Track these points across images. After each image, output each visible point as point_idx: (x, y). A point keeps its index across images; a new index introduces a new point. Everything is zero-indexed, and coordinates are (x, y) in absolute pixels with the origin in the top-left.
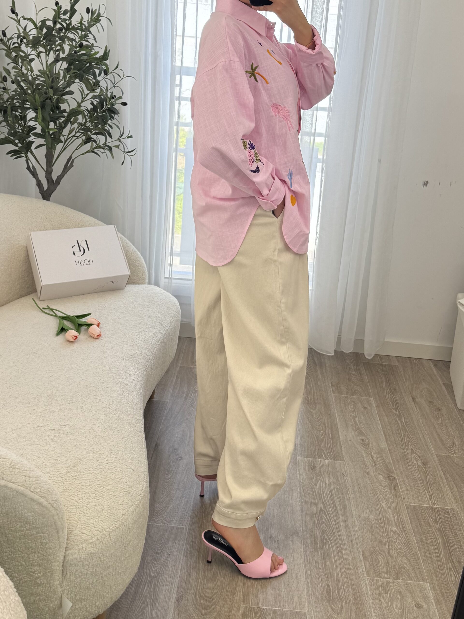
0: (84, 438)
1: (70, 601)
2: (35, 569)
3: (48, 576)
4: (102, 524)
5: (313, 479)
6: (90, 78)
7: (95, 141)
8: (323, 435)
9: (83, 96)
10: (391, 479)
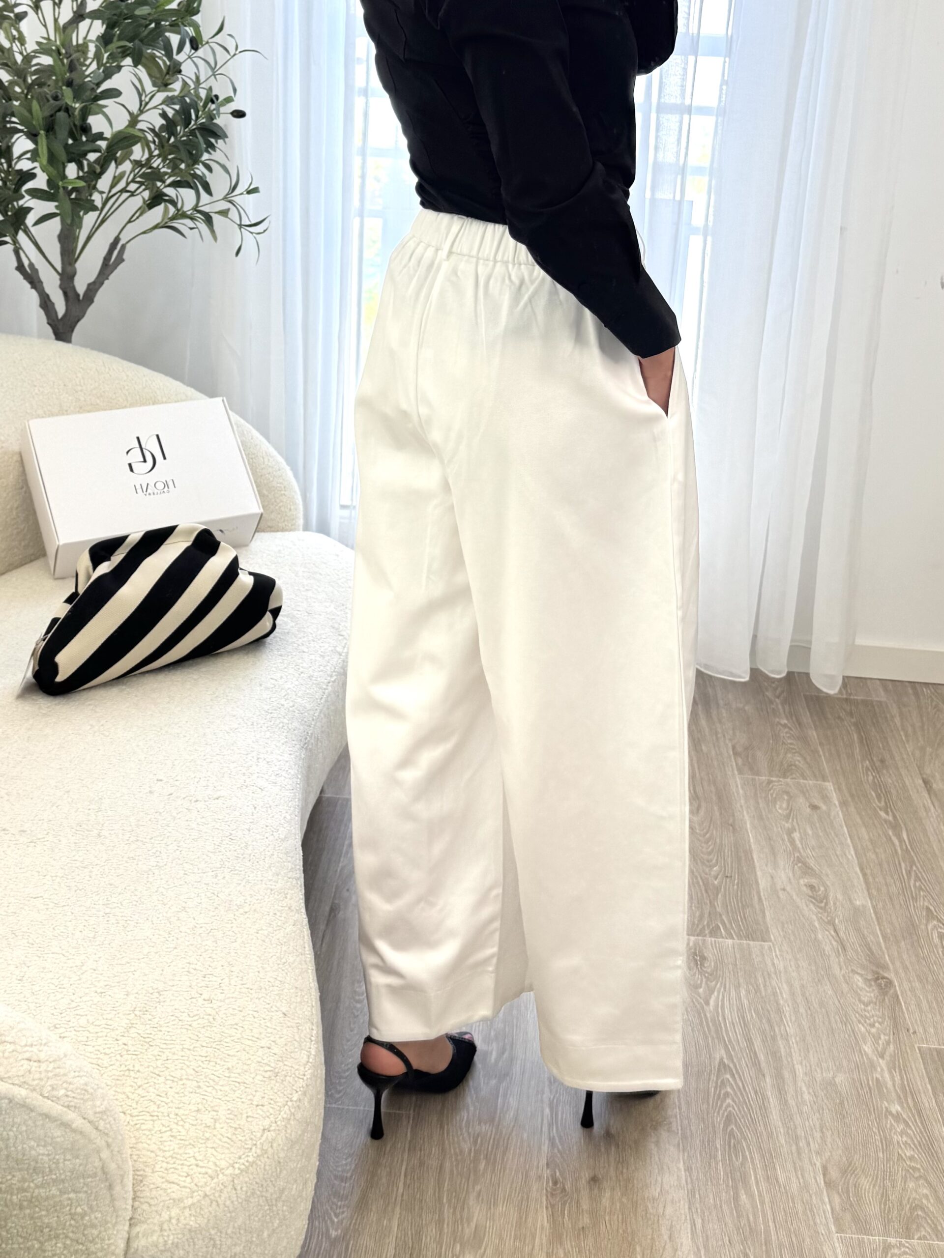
4: (214, 1156)
5: (701, 987)
6: (158, 54)
7: (173, 203)
8: (720, 876)
9: (143, 98)
10: (883, 985)
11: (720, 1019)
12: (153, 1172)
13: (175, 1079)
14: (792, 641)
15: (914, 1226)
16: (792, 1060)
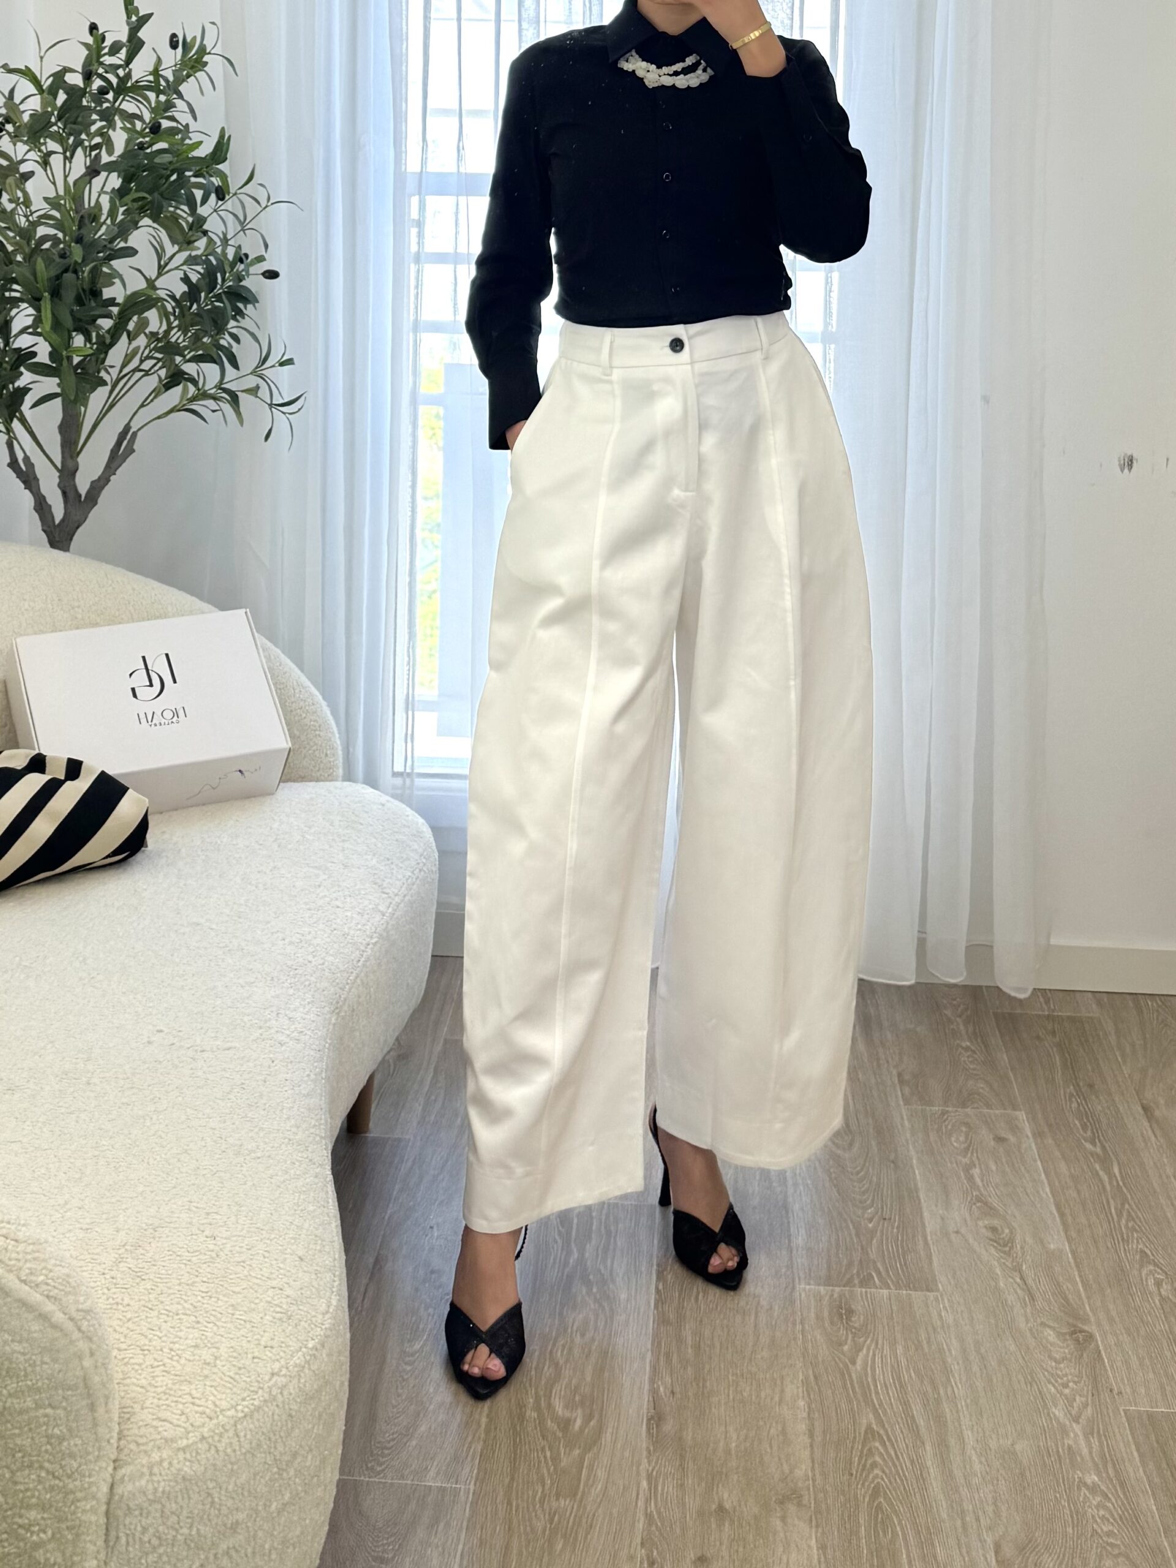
0: (165, 1176)
2: (32, 1518)
3: (67, 1541)
4: (213, 1395)
5: (845, 1343)
6: (181, 212)
7: (194, 381)
8: (875, 1219)
9: (162, 260)
10: (1080, 1338)
11: (870, 1380)
12: (142, 1409)
13: (171, 1314)
16: (960, 1425)
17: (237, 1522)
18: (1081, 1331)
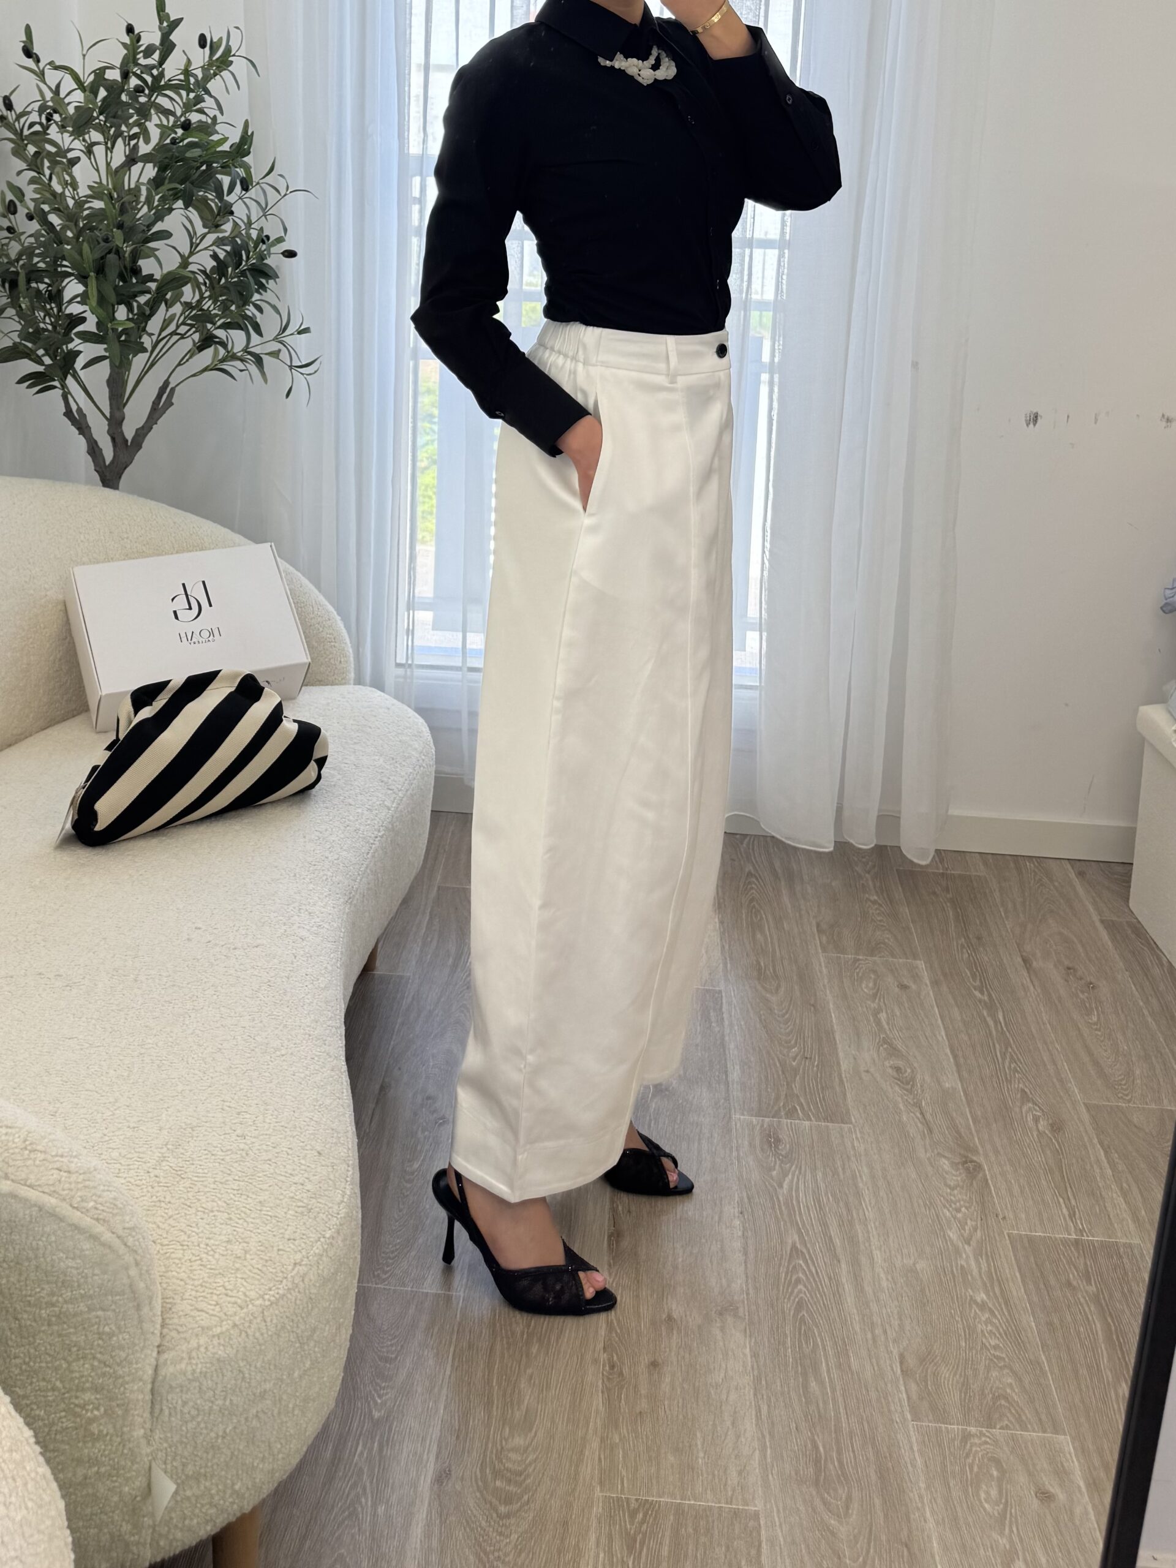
0: (202, 1075)
1: (171, 1478)
2: (87, 1399)
3: (118, 1416)
4: (244, 1286)
5: (774, 1169)
6: (210, 197)
7: (224, 345)
8: (799, 1058)
9: (194, 240)
10: (971, 1169)
11: (794, 1202)
12: (182, 1299)
14: (879, 810)
15: (997, 1416)
16: (870, 1245)
17: (265, 1391)
18: (972, 1161)
